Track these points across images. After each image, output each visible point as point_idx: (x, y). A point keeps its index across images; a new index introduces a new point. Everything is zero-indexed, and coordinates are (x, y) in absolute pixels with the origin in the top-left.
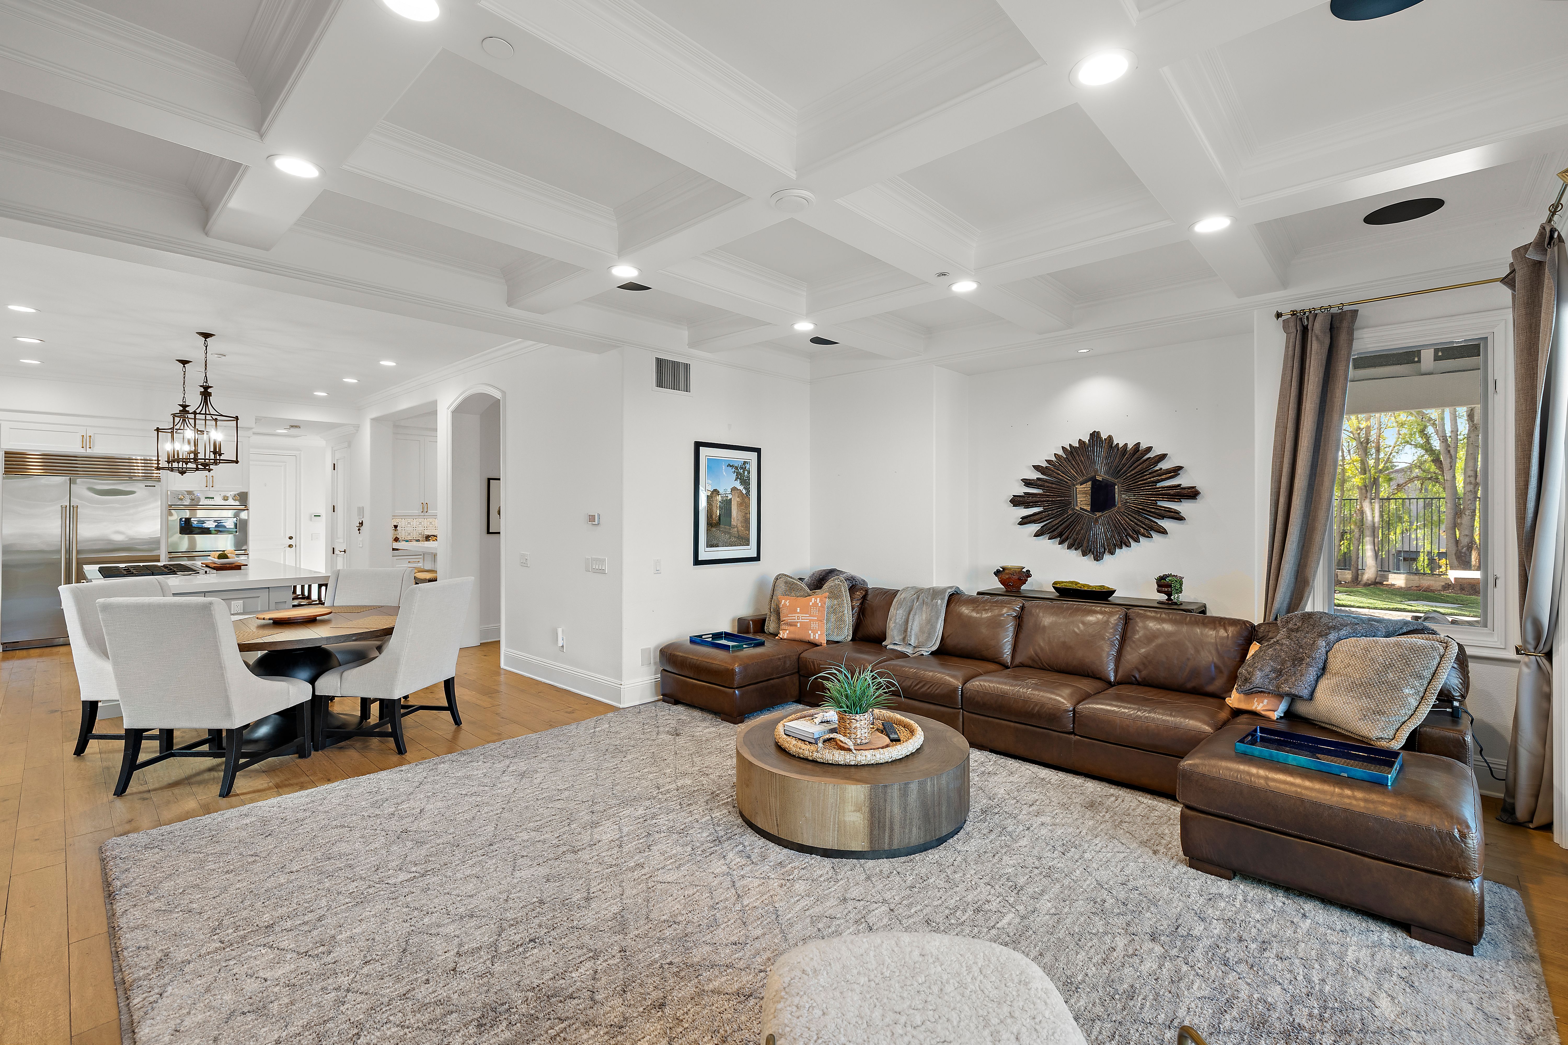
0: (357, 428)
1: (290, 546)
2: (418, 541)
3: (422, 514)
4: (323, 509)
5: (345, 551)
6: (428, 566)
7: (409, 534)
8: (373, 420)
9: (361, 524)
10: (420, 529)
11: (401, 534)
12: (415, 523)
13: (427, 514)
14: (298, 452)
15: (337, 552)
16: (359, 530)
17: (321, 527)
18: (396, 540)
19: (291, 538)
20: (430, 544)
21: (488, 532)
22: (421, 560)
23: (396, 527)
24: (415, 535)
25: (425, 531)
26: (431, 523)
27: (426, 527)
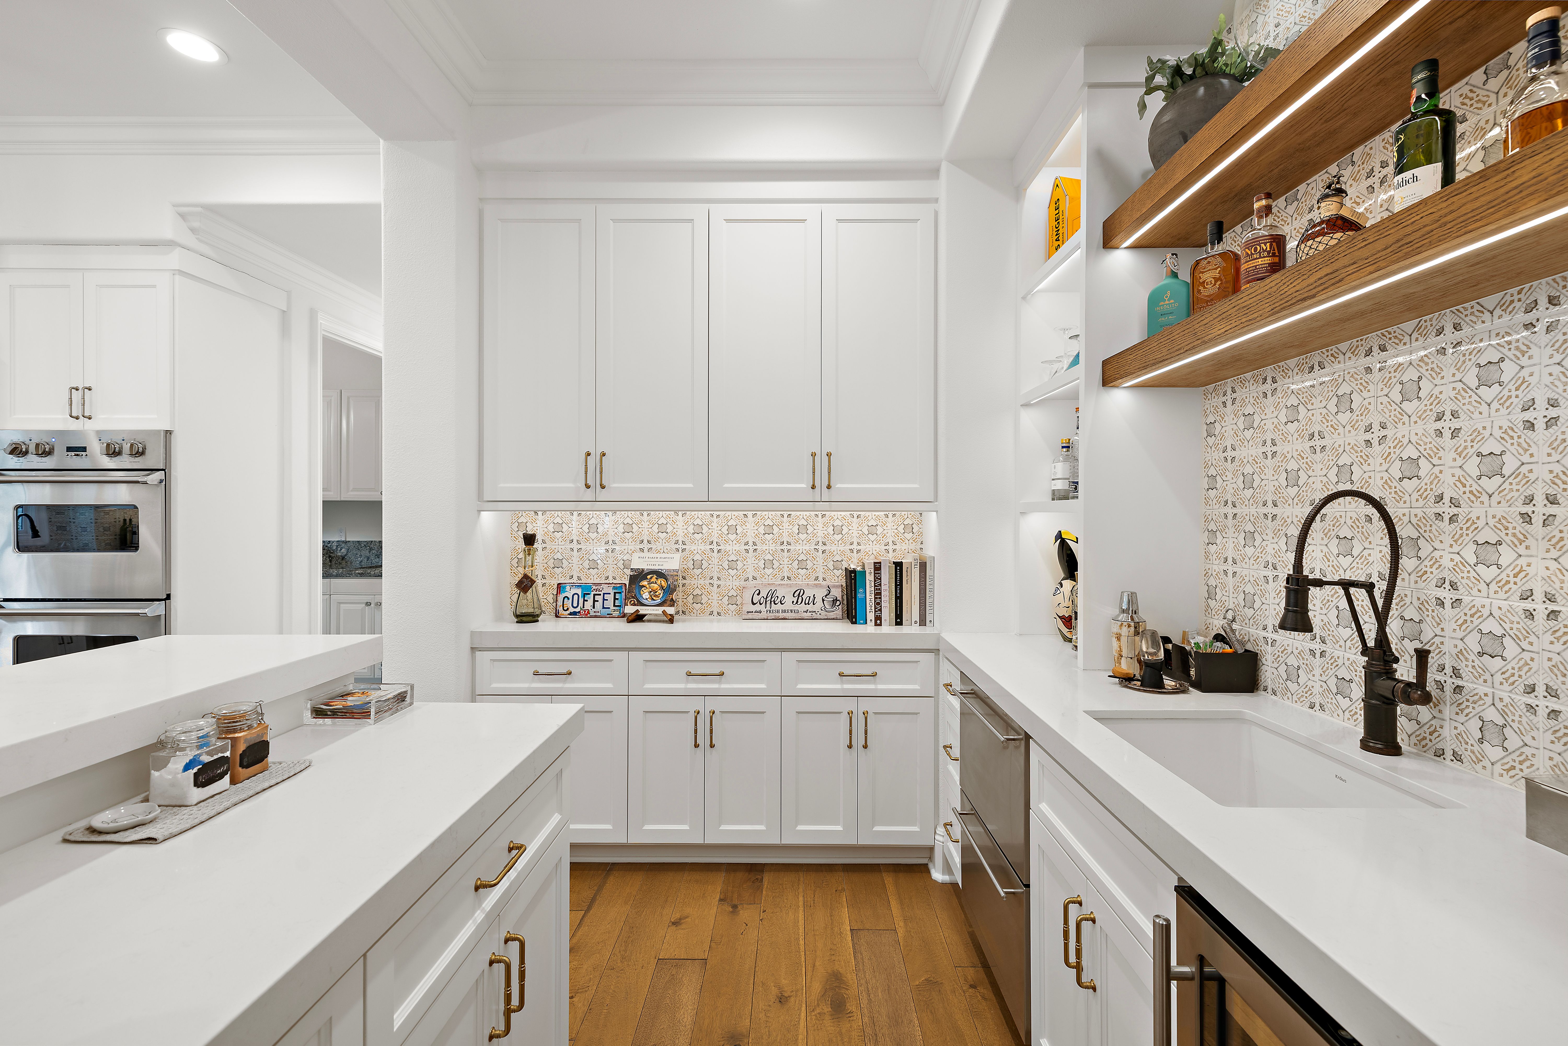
3: (589, 495)
13: (603, 495)
25: (636, 556)
26: (662, 527)
27: (645, 542)
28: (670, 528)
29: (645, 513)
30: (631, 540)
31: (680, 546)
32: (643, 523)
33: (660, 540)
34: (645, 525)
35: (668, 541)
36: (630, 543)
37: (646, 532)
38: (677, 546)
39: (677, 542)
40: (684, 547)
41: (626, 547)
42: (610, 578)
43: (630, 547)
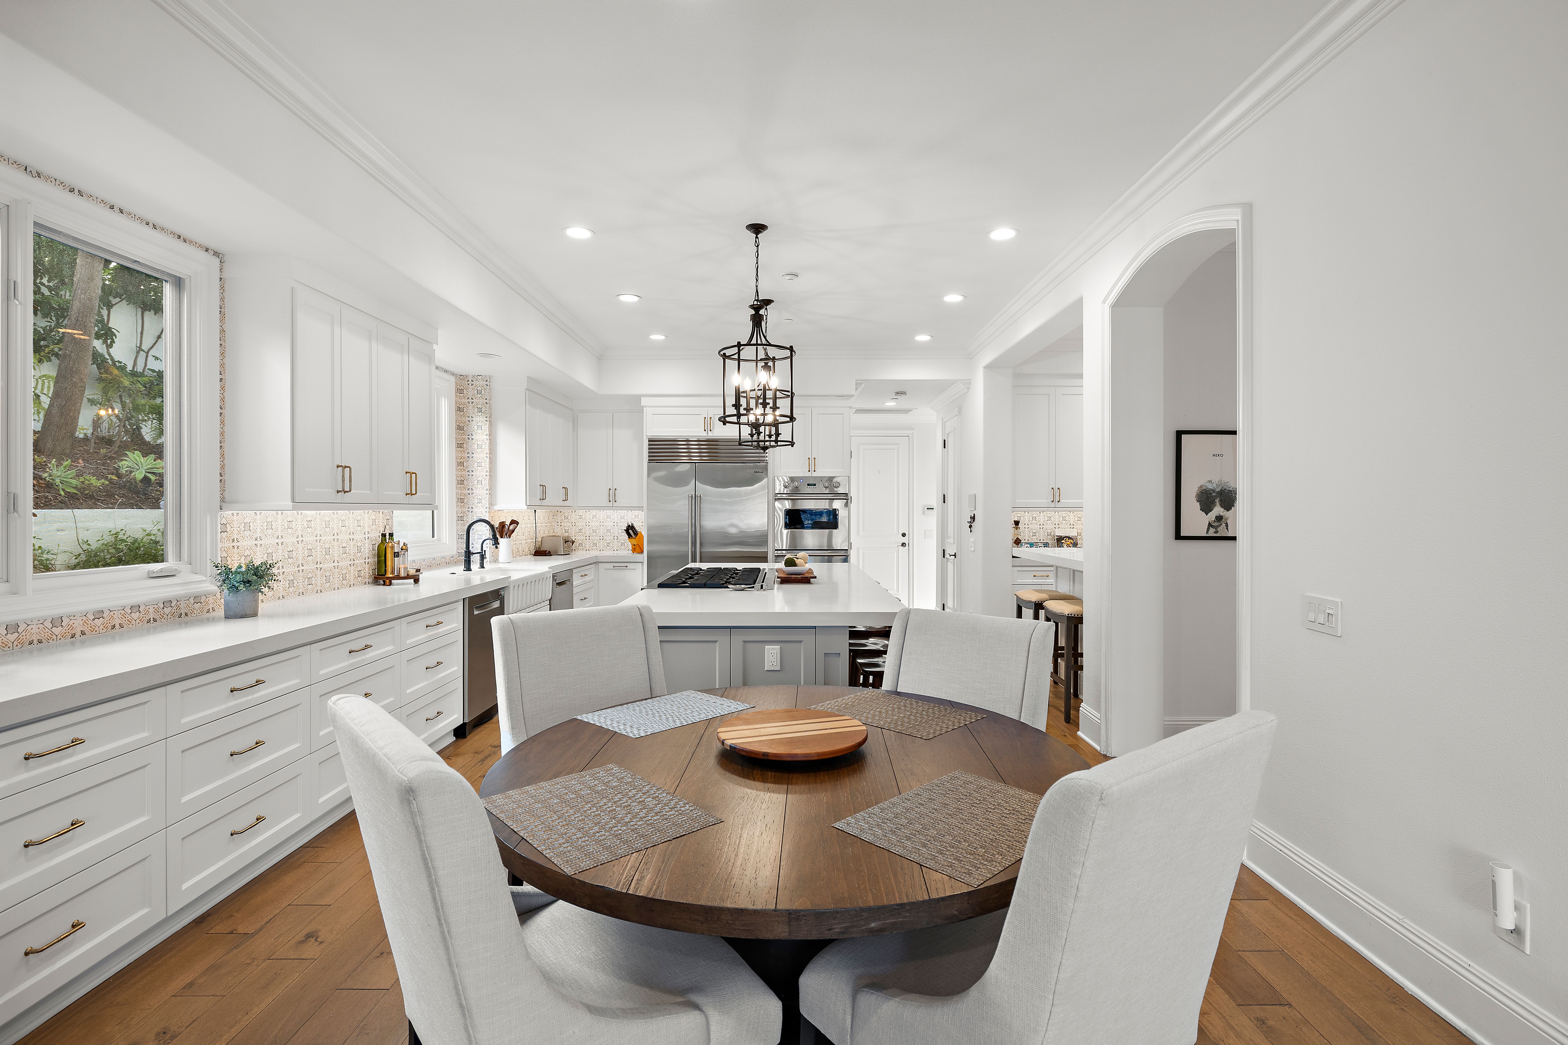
0: (968, 384)
1: (903, 545)
2: (1046, 545)
3: (1053, 505)
4: (934, 500)
5: (955, 555)
6: (1064, 588)
7: (1034, 534)
8: (989, 367)
9: (973, 518)
10: (1049, 527)
11: (1025, 535)
12: (1042, 518)
13: (1059, 505)
14: (910, 432)
15: (947, 556)
16: (970, 527)
17: (932, 522)
18: (1017, 542)
19: (904, 535)
20: (1065, 553)
21: (1178, 536)
22: (1052, 575)
23: (1017, 523)
24: (1042, 537)
25: (1057, 530)
26: (1064, 519)
27: (1057, 524)
29: (1057, 512)
38: (1070, 526)
40: (1073, 526)
42: (1042, 540)
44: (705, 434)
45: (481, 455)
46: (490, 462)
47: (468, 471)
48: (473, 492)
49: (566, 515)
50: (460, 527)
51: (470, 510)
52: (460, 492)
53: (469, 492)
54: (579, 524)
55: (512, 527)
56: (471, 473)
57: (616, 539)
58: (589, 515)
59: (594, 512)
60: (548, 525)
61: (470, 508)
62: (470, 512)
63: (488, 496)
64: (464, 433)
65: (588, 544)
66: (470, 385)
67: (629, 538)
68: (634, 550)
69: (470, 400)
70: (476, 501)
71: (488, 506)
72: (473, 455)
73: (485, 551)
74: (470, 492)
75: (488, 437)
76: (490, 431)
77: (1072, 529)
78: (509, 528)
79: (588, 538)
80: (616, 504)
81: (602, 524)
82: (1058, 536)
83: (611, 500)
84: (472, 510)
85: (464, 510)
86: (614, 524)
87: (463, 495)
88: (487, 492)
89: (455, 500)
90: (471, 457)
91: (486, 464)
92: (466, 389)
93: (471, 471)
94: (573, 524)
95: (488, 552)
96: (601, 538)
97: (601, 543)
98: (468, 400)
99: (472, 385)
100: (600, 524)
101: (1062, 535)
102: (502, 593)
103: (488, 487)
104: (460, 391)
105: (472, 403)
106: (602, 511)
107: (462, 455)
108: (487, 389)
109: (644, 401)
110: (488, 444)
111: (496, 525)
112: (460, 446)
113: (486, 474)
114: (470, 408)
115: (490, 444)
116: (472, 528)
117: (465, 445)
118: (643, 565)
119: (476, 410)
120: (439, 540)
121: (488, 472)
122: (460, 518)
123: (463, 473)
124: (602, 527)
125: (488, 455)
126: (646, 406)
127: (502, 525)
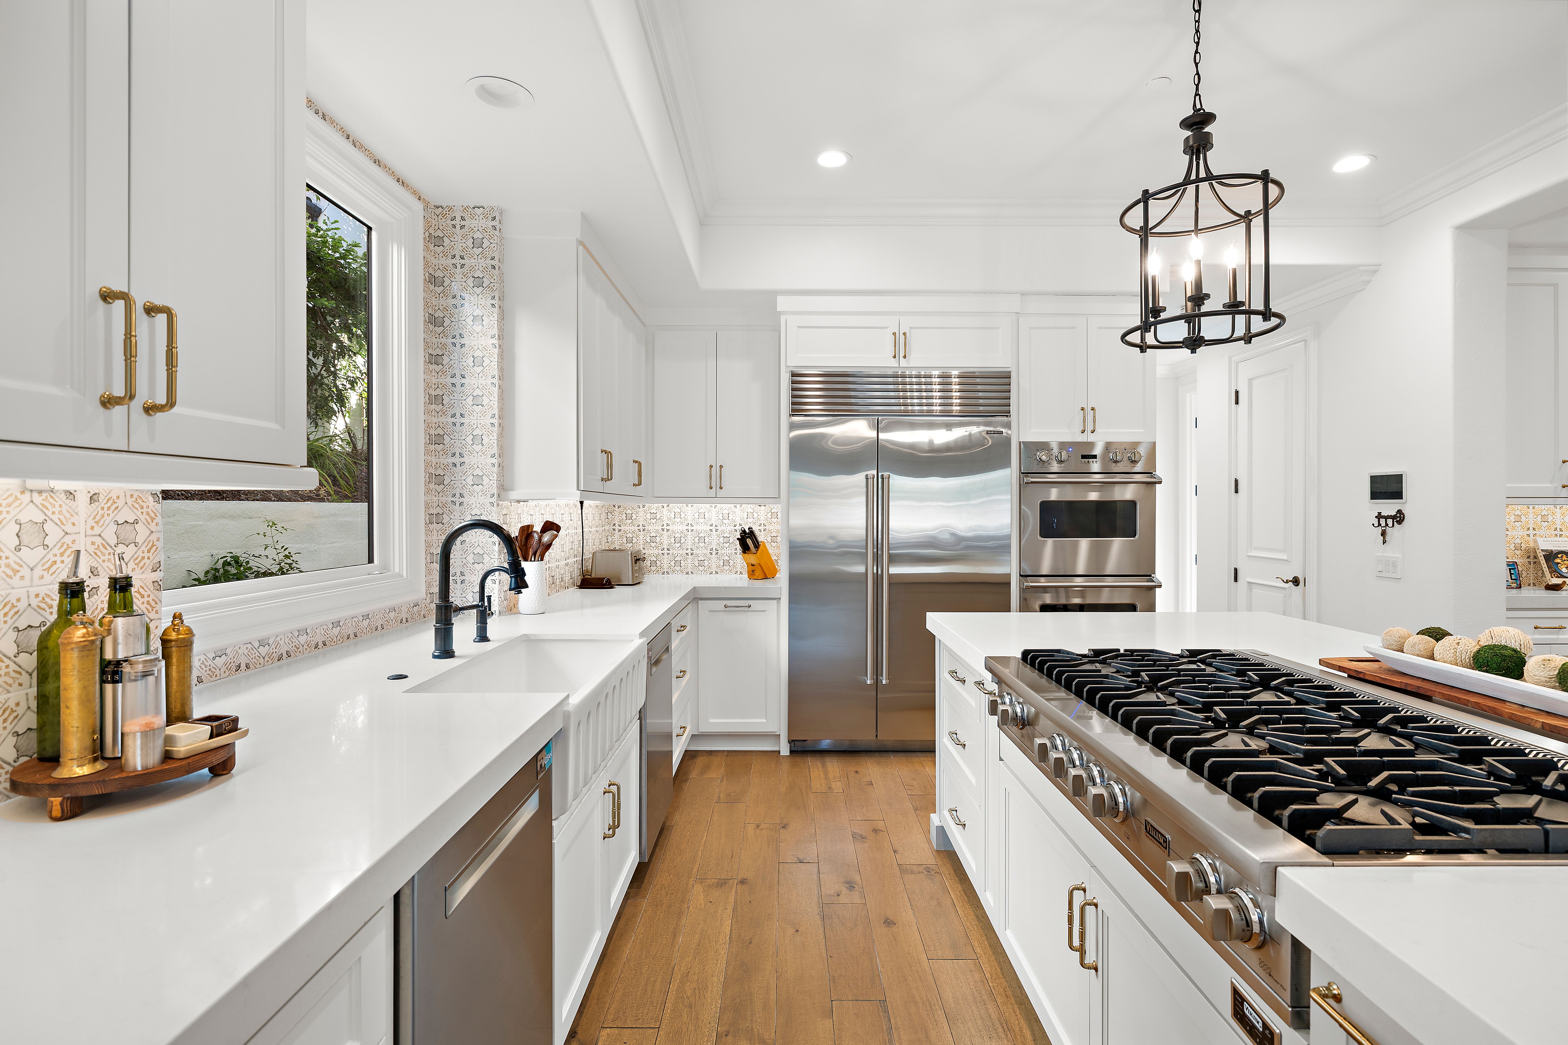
3: (1564, 493)
5: (1294, 581)
9: (1396, 518)
16: (1384, 533)
27: (1531, 529)
28: (1550, 518)
29: (1531, 507)
30: (1520, 528)
31: (1558, 532)
32: (1529, 514)
33: (1543, 528)
34: (1531, 516)
35: (1549, 528)
36: (1519, 530)
37: (1531, 521)
38: (1556, 532)
39: (1556, 529)
40: (1561, 533)
41: (1516, 533)
43: (1519, 533)
44: (893, 363)
45: (482, 381)
46: (501, 398)
47: (454, 416)
48: (462, 460)
49: (629, 512)
50: (435, 537)
51: (457, 499)
52: (434, 460)
53: (453, 460)
54: (650, 528)
55: (546, 538)
56: (459, 420)
57: (714, 553)
58: (666, 512)
59: (676, 507)
60: (600, 529)
61: (458, 495)
62: (458, 504)
63: (495, 469)
64: (443, 332)
65: (666, 562)
66: (458, 227)
67: (744, 552)
68: (752, 574)
69: (458, 261)
70: (470, 480)
71: (495, 491)
72: (463, 381)
73: (489, 597)
74: (457, 460)
75: (495, 341)
76: (501, 329)
77: (1558, 539)
78: (540, 539)
79: (665, 551)
80: (721, 493)
81: (690, 528)
82: (1546, 551)
83: (713, 485)
84: (462, 500)
85: (444, 499)
86: (711, 528)
87: (442, 466)
88: (494, 461)
89: (422, 477)
90: (458, 385)
91: (492, 401)
92: (449, 237)
93: (458, 415)
94: (641, 528)
95: (497, 599)
96: (689, 551)
97: (689, 561)
98: (454, 261)
99: (462, 227)
100: (687, 528)
101: (1553, 549)
102: (545, 761)
103: (495, 450)
104: (434, 240)
105: (462, 266)
106: (690, 505)
107: (440, 380)
108: (495, 238)
109: (783, 304)
110: (496, 356)
111: (514, 532)
112: (434, 360)
113: (493, 421)
114: (458, 277)
115: (501, 356)
116: (460, 539)
117: (446, 360)
118: (779, 603)
119: (470, 282)
120: (385, 568)
121: (497, 416)
122: (434, 518)
123: (443, 419)
124: (690, 533)
125: (496, 381)
126: (785, 313)
127: (526, 531)
